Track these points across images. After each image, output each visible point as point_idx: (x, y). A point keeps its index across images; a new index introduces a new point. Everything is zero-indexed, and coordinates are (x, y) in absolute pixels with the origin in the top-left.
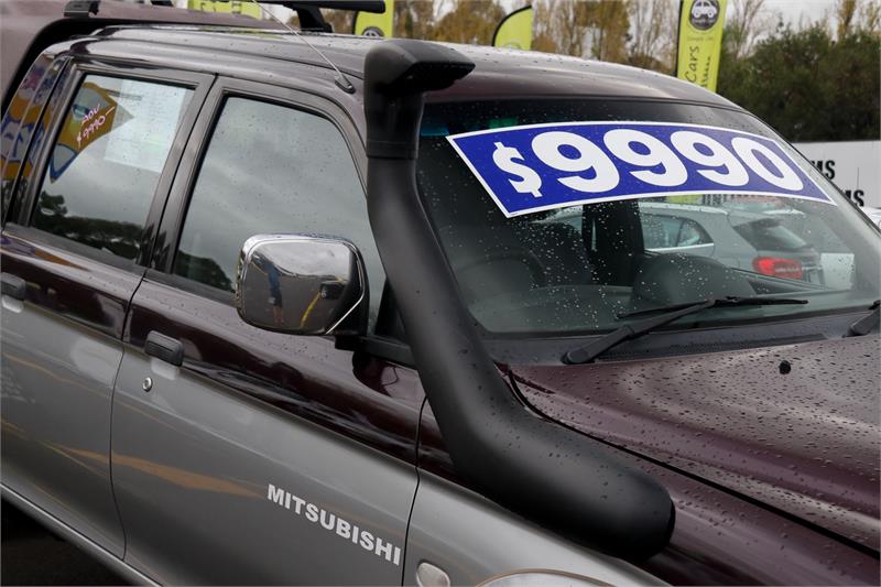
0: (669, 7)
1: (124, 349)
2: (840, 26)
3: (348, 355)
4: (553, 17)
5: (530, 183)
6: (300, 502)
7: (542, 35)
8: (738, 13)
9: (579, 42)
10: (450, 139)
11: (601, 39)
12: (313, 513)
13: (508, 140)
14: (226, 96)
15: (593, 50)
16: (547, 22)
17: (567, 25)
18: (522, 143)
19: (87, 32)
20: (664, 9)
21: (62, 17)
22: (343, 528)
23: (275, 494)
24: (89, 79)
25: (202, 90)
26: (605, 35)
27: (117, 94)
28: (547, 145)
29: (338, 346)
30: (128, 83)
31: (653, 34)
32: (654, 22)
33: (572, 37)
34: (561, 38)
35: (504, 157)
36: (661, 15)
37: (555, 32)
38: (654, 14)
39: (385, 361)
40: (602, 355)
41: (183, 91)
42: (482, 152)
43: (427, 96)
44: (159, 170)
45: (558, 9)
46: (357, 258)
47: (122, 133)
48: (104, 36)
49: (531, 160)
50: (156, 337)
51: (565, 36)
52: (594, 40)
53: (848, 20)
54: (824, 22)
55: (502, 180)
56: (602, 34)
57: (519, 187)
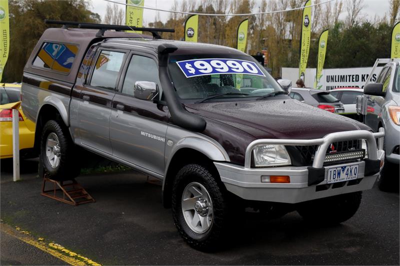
0: (321, 13)
1: (112, 109)
2: (391, 20)
3: (156, 104)
4: (273, 18)
5: (193, 71)
6: (147, 134)
7: (269, 26)
8: (349, 15)
9: (284, 28)
10: (177, 62)
11: (293, 27)
12: (150, 136)
13: (189, 63)
14: (133, 54)
15: (290, 31)
16: (271, 21)
17: (279, 22)
18: (192, 63)
19: (102, 41)
20: (319, 14)
21: (95, 37)
22: (155, 137)
23: (142, 133)
24: (103, 52)
25: (127, 54)
26: (295, 25)
27: (109, 55)
28: (197, 64)
29: (154, 103)
30: (111, 52)
31: (314, 25)
32: (315, 20)
33: (281, 27)
34: (277, 27)
35: (188, 66)
36: (318, 17)
37: (274, 25)
38: (315, 16)
39: (163, 105)
40: (202, 102)
41: (123, 54)
42: (183, 65)
43: (170, 54)
44: (118, 71)
45: (275, 15)
46: (157, 85)
47: (110, 63)
48: (105, 42)
49: (193, 67)
50: (118, 106)
51: (278, 26)
52: (290, 28)
53: (395, 17)
54: (385, 18)
55: (187, 71)
56: (293, 25)
57: (190, 72)
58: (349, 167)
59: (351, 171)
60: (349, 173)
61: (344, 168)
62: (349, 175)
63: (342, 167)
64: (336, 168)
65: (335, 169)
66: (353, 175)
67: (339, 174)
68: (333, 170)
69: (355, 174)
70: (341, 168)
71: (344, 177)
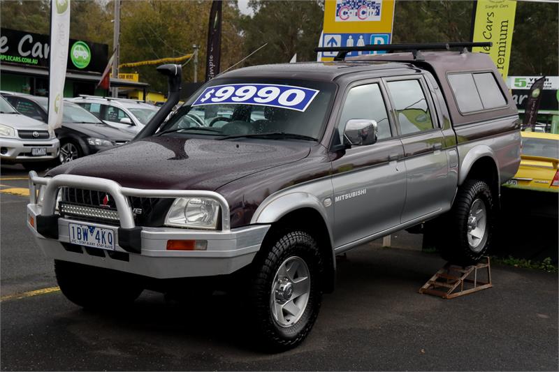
58: (99, 229)
59: (103, 237)
60: (101, 238)
61: (92, 229)
62: (101, 241)
63: (89, 227)
64: (81, 225)
65: (79, 226)
66: (108, 244)
67: (85, 234)
68: (76, 227)
69: (111, 243)
70: (87, 228)
71: (92, 241)
